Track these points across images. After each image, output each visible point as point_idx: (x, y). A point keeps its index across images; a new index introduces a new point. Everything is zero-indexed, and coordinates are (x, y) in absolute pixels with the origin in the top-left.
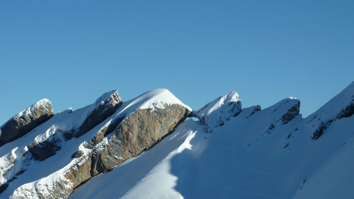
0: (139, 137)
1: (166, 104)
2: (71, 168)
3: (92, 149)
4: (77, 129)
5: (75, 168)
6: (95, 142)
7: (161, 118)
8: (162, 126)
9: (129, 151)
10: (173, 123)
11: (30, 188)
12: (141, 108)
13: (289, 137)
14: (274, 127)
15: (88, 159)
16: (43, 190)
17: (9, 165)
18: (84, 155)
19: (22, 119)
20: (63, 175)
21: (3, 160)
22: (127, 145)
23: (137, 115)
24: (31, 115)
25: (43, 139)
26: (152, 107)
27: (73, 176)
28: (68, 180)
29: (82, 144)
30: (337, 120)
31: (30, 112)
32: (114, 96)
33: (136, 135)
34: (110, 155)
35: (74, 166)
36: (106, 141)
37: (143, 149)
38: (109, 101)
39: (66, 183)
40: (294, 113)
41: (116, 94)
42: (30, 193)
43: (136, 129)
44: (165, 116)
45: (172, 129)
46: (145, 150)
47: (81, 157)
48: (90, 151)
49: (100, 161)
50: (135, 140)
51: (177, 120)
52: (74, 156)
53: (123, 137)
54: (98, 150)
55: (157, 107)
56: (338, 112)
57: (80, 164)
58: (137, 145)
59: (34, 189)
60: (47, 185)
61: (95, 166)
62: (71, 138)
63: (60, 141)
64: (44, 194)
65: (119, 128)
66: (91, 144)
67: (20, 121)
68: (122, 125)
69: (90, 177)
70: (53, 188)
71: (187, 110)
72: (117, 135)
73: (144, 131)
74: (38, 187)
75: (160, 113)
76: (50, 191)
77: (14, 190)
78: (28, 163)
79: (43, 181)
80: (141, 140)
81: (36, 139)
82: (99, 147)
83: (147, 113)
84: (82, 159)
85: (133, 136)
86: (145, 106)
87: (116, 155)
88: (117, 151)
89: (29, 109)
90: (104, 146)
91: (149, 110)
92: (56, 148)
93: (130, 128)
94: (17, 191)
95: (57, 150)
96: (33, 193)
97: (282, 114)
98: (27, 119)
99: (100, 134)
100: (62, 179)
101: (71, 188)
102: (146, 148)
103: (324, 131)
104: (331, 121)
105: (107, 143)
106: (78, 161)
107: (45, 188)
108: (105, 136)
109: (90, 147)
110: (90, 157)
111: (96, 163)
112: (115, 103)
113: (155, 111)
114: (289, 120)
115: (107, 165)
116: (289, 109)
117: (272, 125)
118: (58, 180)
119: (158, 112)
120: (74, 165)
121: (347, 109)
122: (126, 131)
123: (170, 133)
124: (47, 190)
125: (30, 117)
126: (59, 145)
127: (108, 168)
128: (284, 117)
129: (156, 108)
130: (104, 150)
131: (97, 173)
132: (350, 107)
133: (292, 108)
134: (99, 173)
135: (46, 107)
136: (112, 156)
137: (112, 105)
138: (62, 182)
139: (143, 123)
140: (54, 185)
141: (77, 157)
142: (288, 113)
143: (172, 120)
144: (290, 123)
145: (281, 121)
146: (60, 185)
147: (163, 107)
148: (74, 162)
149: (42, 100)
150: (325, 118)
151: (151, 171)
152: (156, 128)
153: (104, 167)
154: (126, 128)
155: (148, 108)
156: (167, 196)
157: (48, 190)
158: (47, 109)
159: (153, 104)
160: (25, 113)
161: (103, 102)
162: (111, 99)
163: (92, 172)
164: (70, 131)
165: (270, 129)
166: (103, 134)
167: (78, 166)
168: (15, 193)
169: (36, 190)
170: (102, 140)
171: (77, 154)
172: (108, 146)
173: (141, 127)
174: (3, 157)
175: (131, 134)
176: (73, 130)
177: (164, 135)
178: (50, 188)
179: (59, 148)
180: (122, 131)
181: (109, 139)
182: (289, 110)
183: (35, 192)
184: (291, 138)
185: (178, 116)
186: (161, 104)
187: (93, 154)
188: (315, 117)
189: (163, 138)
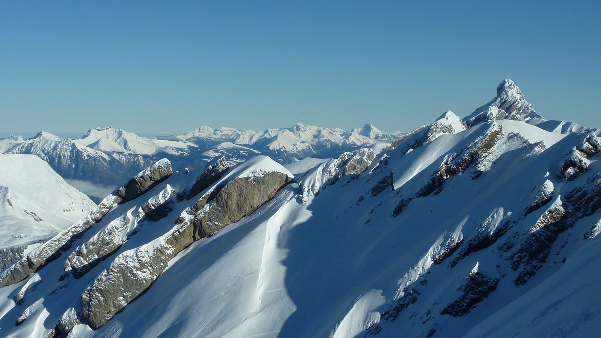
0: (238, 205)
1: (266, 172)
2: (173, 235)
3: (194, 215)
4: (188, 192)
5: (177, 234)
6: (196, 209)
7: (260, 187)
8: (261, 194)
9: (229, 218)
10: (273, 190)
11: (131, 255)
12: (240, 177)
13: (372, 212)
14: (363, 199)
15: (190, 225)
16: (143, 257)
17: (124, 226)
18: (186, 221)
19: (141, 179)
20: (164, 241)
21: (119, 221)
22: (226, 212)
23: (236, 184)
24: (150, 175)
25: (156, 201)
26: (251, 175)
27: (175, 242)
28: (170, 246)
29: (185, 211)
30: (416, 198)
31: (149, 172)
32: (221, 162)
33: (235, 202)
34: (211, 221)
35: (175, 233)
36: (207, 208)
37: (242, 216)
38: (216, 167)
39: (167, 249)
40: (384, 185)
41: (223, 159)
42: (131, 260)
43: (235, 197)
44: (264, 184)
45: (272, 197)
46: (244, 216)
47: (183, 224)
48: (192, 217)
49: (201, 227)
50: (234, 207)
51: (278, 187)
52: (176, 223)
53: (223, 205)
54: (199, 217)
55: (255, 175)
56: (417, 191)
57: (181, 231)
58: (236, 212)
59: (135, 255)
60: (147, 252)
61: (197, 232)
62: (183, 200)
63: (173, 203)
64: (144, 261)
65: (219, 196)
66: (193, 211)
67: (140, 180)
68: (222, 193)
69: (193, 241)
70: (154, 254)
71: (287, 177)
72: (217, 202)
73: (243, 199)
74: (138, 254)
75: (259, 182)
76: (151, 257)
77: (116, 257)
78: (142, 224)
79: (144, 248)
80: (240, 208)
81: (149, 201)
82: (201, 214)
83: (246, 182)
84: (183, 226)
85: (232, 204)
86: (244, 175)
87: (217, 221)
88: (217, 217)
89: (149, 170)
90: (205, 213)
91: (248, 178)
92: (168, 210)
93: (230, 196)
94: (119, 258)
95: (169, 212)
96: (133, 259)
97: (371, 187)
98: (146, 179)
99: (201, 202)
100: (162, 245)
101: (171, 254)
102: (245, 215)
103: (403, 209)
104: (410, 199)
105: (208, 209)
106: (179, 227)
107: (146, 255)
108: (207, 203)
109: (192, 213)
110: (192, 223)
111: (198, 229)
112: (221, 168)
113: (254, 180)
114: (378, 192)
115: (207, 231)
116: (379, 181)
117: (361, 197)
118: (159, 247)
119: (257, 180)
120: (176, 231)
121: (425, 189)
122: (226, 199)
123: (270, 200)
124: (147, 256)
125: (149, 177)
126: (171, 207)
127: (208, 234)
128: (373, 190)
129: (255, 177)
130: (205, 217)
131: (199, 238)
132: (427, 187)
133: (382, 180)
134: (201, 239)
135: (165, 167)
136: (212, 223)
137: (218, 171)
138: (162, 249)
139: (241, 191)
140: (154, 251)
141: (179, 224)
142: (377, 185)
143: (271, 188)
144: (379, 195)
145: (370, 193)
146: (160, 251)
147: (262, 176)
148: (175, 228)
149: (161, 160)
150: (406, 196)
151: (239, 243)
152: (255, 196)
153: (205, 233)
154: (225, 196)
155: (247, 176)
156: (248, 270)
157: (149, 256)
158: (165, 170)
159: (253, 173)
160: (144, 173)
161: (211, 167)
162: (217, 164)
163: (194, 238)
164: (182, 193)
165: (359, 201)
166: (205, 201)
167: (179, 232)
168: (117, 259)
169: (137, 257)
170: (203, 207)
171: (179, 221)
172: (209, 213)
173: (240, 196)
174: (119, 218)
175: (230, 202)
176: (184, 193)
177: (264, 201)
178: (151, 255)
179: (171, 210)
180: (222, 199)
181: (210, 206)
182: (379, 183)
183: (136, 259)
184: (373, 213)
185: (278, 183)
186: (260, 173)
187: (195, 221)
188: (398, 193)
189: (262, 205)
